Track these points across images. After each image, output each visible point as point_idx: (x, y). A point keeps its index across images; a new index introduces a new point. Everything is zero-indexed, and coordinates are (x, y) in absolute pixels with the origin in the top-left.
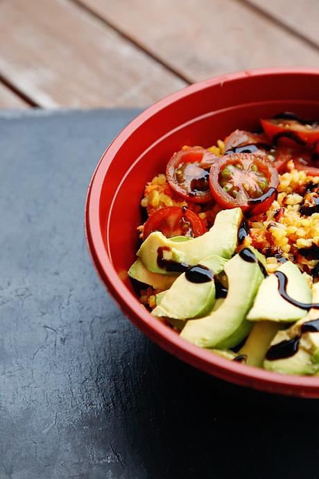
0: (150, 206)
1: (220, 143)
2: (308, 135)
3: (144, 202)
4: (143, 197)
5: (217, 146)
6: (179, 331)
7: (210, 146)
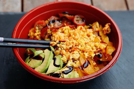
0: (30, 36)
1: (48, 19)
2: (69, 18)
3: (29, 35)
4: (28, 33)
5: (48, 20)
6: (34, 69)
7: (46, 20)
